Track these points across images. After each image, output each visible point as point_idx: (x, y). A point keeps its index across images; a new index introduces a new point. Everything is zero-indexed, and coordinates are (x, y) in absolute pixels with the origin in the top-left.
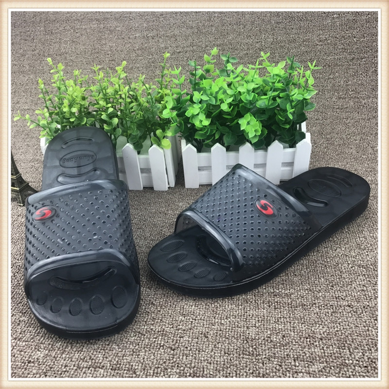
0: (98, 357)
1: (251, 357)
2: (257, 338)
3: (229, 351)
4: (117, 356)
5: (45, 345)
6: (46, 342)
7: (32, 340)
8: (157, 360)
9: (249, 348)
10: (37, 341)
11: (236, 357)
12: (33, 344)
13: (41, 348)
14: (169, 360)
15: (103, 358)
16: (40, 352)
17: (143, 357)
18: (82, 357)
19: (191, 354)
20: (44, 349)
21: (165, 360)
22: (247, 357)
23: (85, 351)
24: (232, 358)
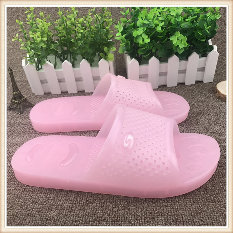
0: (99, 213)
1: (214, 204)
2: (213, 189)
3: (196, 200)
4: (113, 211)
5: (55, 206)
6: (56, 204)
7: (45, 203)
8: (144, 212)
9: (210, 197)
10: (49, 204)
11: (203, 204)
12: (46, 206)
13: (53, 209)
14: (153, 211)
15: (103, 213)
16: (53, 212)
17: (133, 210)
18: (86, 213)
19: (169, 205)
20: (56, 209)
21: (150, 212)
22: (212, 203)
23: (87, 209)
24: (201, 206)
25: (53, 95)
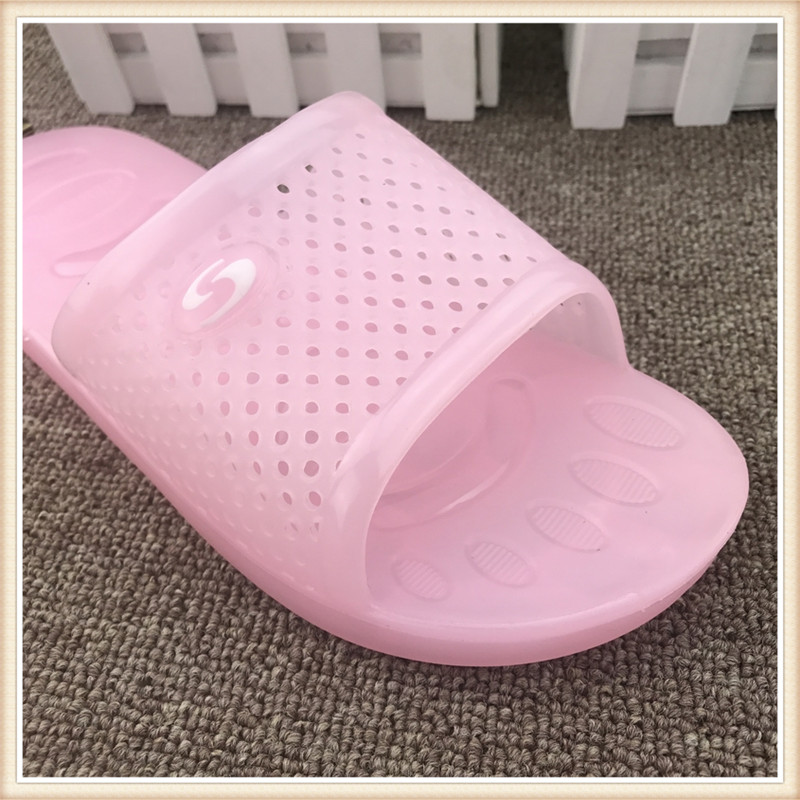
25: (178, 120)
